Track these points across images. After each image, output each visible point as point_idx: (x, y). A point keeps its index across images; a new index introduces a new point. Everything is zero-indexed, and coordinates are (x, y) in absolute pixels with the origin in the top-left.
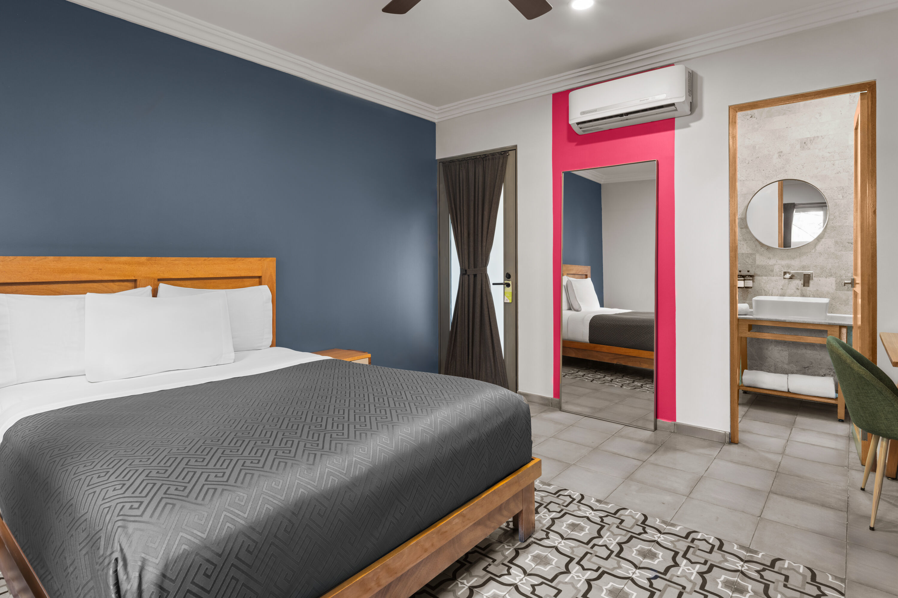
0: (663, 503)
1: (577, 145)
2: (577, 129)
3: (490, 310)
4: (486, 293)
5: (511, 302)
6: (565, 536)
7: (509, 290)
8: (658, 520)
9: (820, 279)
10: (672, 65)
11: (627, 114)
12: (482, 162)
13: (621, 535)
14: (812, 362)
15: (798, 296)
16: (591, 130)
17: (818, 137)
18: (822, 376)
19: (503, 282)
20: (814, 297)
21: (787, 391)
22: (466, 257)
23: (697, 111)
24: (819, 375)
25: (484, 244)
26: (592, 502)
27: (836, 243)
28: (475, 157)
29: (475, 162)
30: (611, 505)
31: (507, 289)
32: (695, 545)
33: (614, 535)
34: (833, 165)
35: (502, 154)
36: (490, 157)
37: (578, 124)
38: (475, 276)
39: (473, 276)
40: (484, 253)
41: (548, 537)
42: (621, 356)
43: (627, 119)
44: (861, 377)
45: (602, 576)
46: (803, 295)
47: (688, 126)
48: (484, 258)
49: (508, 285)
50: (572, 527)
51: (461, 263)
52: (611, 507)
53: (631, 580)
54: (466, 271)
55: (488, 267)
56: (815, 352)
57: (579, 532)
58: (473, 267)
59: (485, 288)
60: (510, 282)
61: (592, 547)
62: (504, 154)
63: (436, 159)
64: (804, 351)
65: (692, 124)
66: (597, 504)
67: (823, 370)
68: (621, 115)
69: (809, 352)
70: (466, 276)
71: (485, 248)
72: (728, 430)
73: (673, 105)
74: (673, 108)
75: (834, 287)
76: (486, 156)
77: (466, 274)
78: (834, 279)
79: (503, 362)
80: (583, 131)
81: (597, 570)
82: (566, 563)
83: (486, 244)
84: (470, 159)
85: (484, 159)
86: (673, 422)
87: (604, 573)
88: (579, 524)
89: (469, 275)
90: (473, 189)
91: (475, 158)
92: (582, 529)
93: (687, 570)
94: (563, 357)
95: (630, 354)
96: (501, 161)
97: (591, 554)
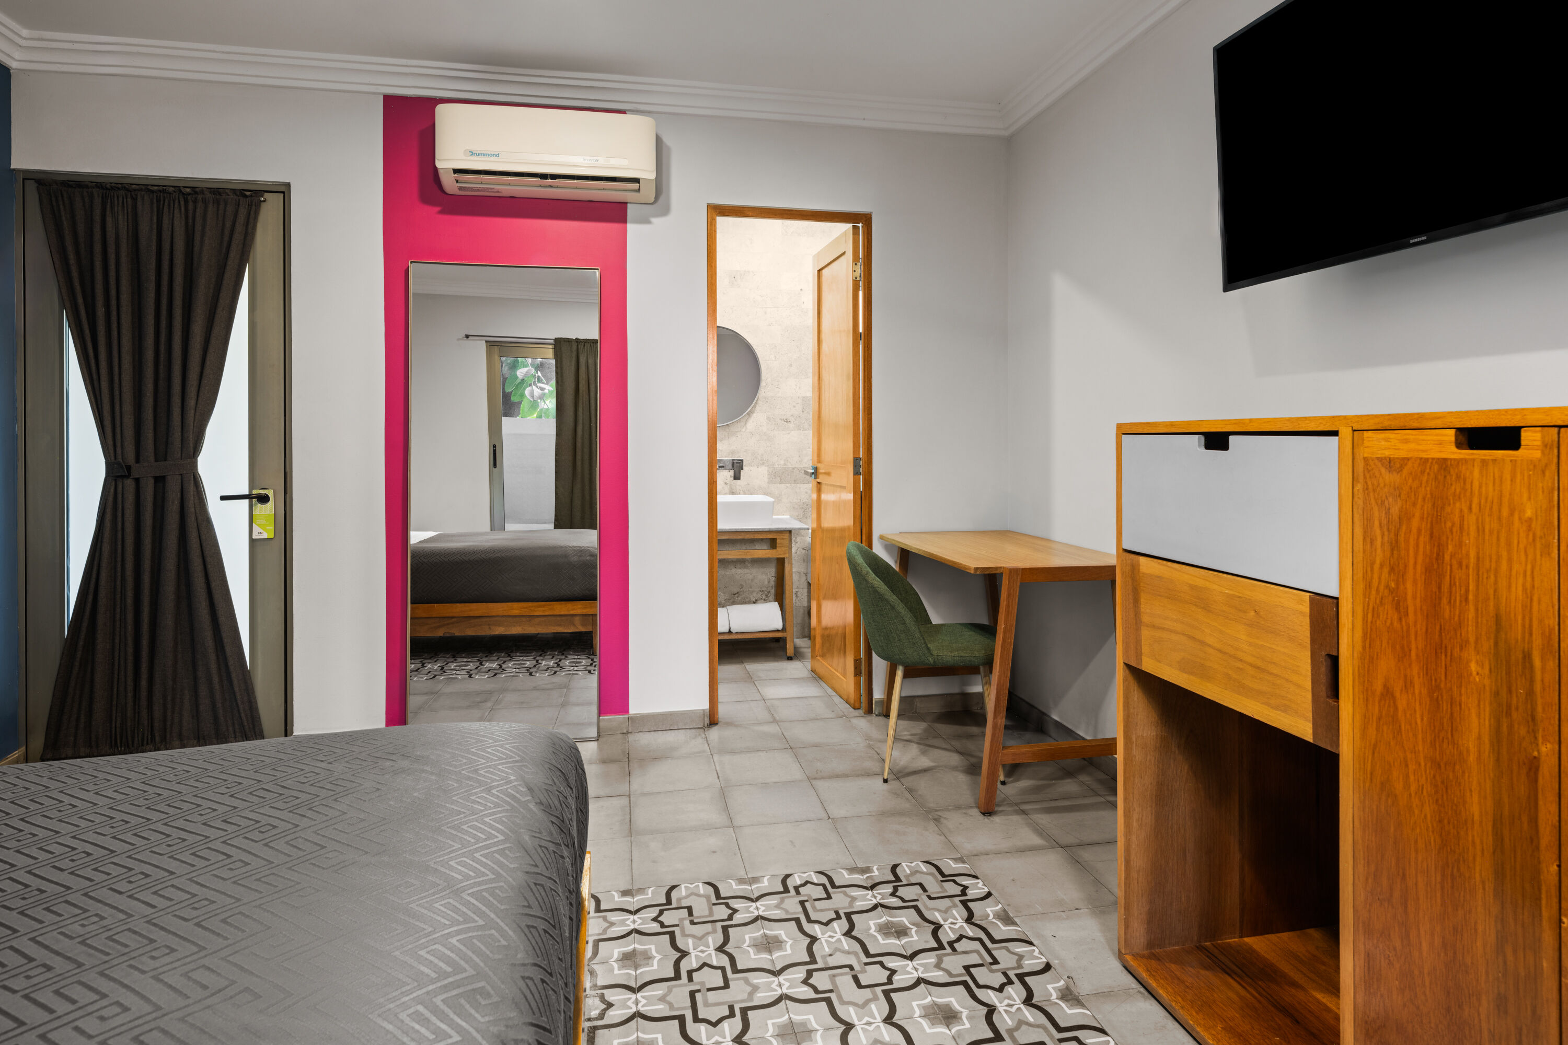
0: (714, 852)
1: (441, 212)
2: (449, 183)
3: (208, 560)
4: (197, 519)
5: (272, 536)
6: (633, 984)
7: (266, 511)
8: (733, 883)
9: (751, 468)
10: (623, 112)
11: (554, 177)
12: (182, 203)
13: (708, 933)
14: (742, 585)
15: (726, 494)
16: (477, 190)
17: (749, 272)
18: (754, 603)
19: (247, 492)
20: (745, 493)
21: (727, 631)
22: (129, 433)
23: (662, 199)
24: (749, 602)
25: (191, 403)
26: (618, 900)
27: (769, 418)
28: (161, 188)
29: (158, 201)
30: (650, 891)
31: (260, 509)
32: (804, 895)
33: (701, 938)
34: (765, 313)
35: (246, 196)
36: (208, 195)
37: (456, 171)
38: (160, 481)
39: (152, 481)
40: (192, 424)
41: (608, 1002)
42: (453, 620)
43: (551, 186)
44: (875, 591)
45: (748, 1019)
46: (732, 493)
47: (648, 222)
48: (191, 437)
49: (263, 499)
50: (628, 962)
51: (111, 448)
52: (654, 895)
53: (785, 999)
54: (129, 468)
55: (200, 459)
56: (746, 571)
57: (648, 964)
58: (152, 459)
59: (193, 510)
60: (270, 493)
61: (690, 979)
62: (251, 196)
63: (12, 167)
64: (733, 570)
65: (654, 220)
66: (629, 899)
67: (755, 594)
68: (543, 176)
69: (739, 571)
70: (130, 484)
71: (193, 411)
72: (705, 706)
73: (637, 181)
74: (636, 186)
75: (766, 480)
76: (196, 193)
77: (128, 476)
78: (766, 468)
79: (246, 677)
80: (461, 189)
81: (732, 1015)
82: (679, 1031)
83: (196, 404)
84: (141, 190)
85: (189, 197)
86: (626, 716)
87: (744, 1011)
88: (634, 950)
89: (137, 480)
90: (153, 265)
91: (160, 191)
92: (647, 957)
93: (830, 939)
94: (411, 638)
95: (472, 614)
96: (243, 212)
97: (699, 991)
